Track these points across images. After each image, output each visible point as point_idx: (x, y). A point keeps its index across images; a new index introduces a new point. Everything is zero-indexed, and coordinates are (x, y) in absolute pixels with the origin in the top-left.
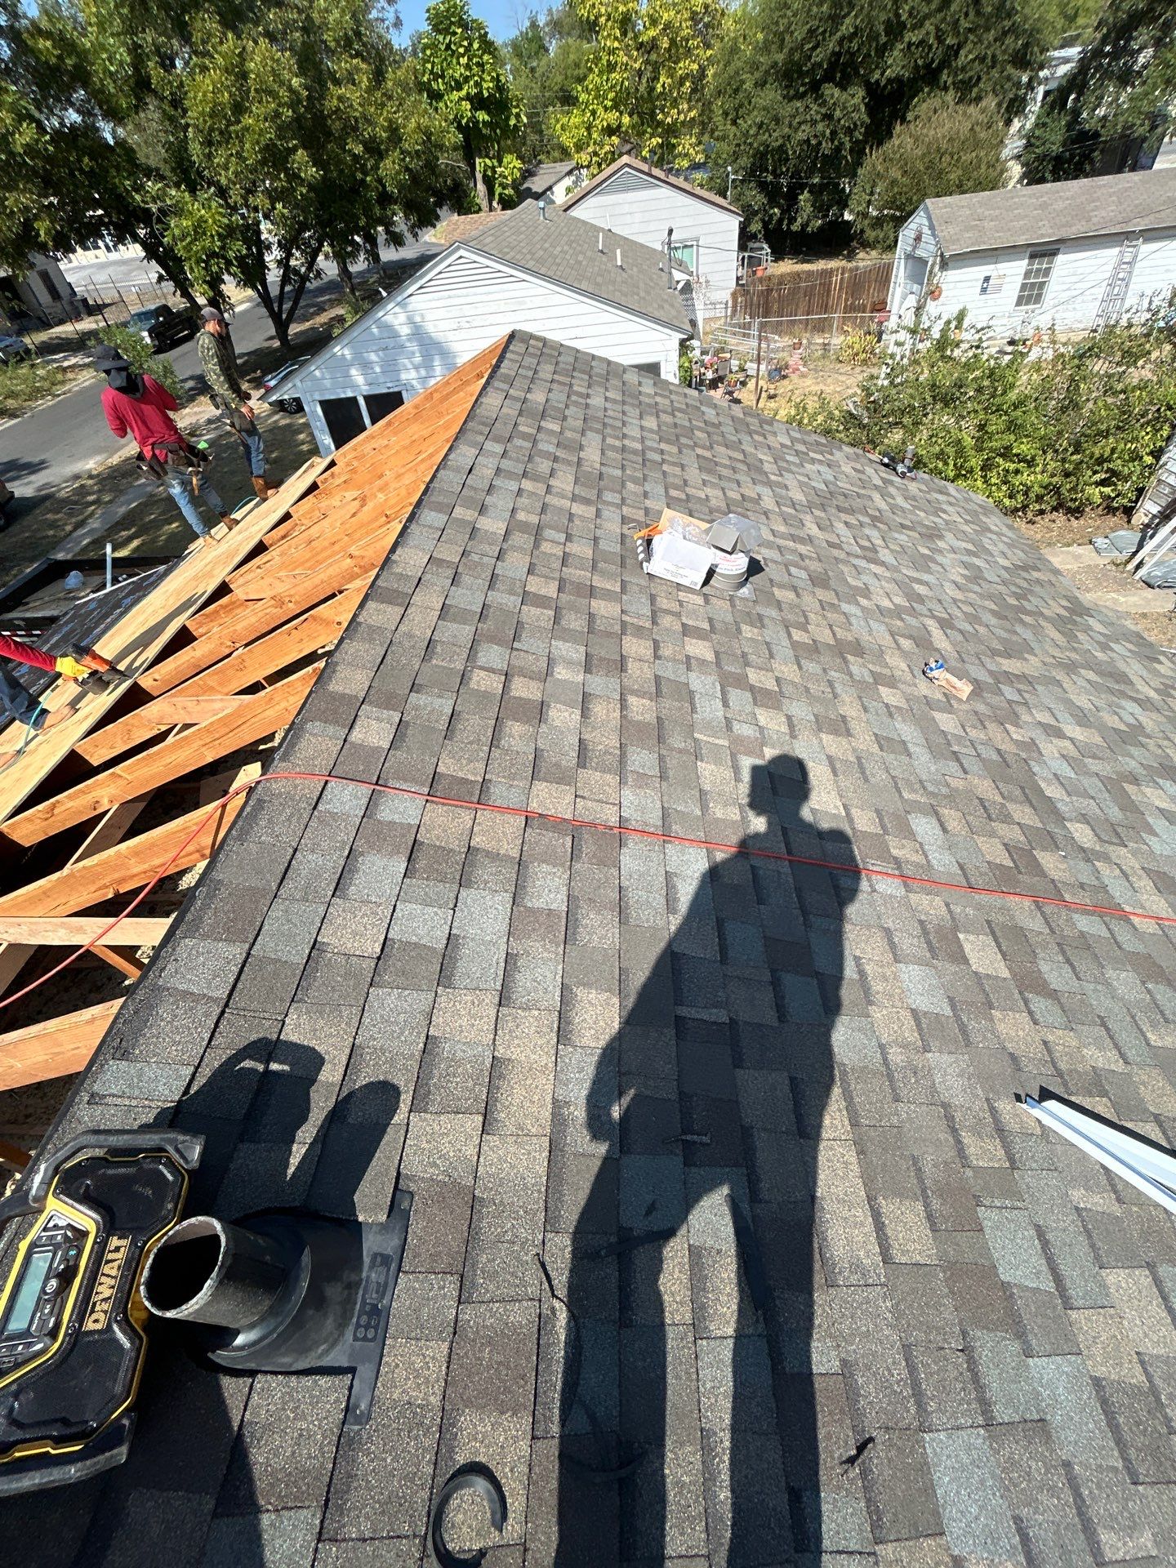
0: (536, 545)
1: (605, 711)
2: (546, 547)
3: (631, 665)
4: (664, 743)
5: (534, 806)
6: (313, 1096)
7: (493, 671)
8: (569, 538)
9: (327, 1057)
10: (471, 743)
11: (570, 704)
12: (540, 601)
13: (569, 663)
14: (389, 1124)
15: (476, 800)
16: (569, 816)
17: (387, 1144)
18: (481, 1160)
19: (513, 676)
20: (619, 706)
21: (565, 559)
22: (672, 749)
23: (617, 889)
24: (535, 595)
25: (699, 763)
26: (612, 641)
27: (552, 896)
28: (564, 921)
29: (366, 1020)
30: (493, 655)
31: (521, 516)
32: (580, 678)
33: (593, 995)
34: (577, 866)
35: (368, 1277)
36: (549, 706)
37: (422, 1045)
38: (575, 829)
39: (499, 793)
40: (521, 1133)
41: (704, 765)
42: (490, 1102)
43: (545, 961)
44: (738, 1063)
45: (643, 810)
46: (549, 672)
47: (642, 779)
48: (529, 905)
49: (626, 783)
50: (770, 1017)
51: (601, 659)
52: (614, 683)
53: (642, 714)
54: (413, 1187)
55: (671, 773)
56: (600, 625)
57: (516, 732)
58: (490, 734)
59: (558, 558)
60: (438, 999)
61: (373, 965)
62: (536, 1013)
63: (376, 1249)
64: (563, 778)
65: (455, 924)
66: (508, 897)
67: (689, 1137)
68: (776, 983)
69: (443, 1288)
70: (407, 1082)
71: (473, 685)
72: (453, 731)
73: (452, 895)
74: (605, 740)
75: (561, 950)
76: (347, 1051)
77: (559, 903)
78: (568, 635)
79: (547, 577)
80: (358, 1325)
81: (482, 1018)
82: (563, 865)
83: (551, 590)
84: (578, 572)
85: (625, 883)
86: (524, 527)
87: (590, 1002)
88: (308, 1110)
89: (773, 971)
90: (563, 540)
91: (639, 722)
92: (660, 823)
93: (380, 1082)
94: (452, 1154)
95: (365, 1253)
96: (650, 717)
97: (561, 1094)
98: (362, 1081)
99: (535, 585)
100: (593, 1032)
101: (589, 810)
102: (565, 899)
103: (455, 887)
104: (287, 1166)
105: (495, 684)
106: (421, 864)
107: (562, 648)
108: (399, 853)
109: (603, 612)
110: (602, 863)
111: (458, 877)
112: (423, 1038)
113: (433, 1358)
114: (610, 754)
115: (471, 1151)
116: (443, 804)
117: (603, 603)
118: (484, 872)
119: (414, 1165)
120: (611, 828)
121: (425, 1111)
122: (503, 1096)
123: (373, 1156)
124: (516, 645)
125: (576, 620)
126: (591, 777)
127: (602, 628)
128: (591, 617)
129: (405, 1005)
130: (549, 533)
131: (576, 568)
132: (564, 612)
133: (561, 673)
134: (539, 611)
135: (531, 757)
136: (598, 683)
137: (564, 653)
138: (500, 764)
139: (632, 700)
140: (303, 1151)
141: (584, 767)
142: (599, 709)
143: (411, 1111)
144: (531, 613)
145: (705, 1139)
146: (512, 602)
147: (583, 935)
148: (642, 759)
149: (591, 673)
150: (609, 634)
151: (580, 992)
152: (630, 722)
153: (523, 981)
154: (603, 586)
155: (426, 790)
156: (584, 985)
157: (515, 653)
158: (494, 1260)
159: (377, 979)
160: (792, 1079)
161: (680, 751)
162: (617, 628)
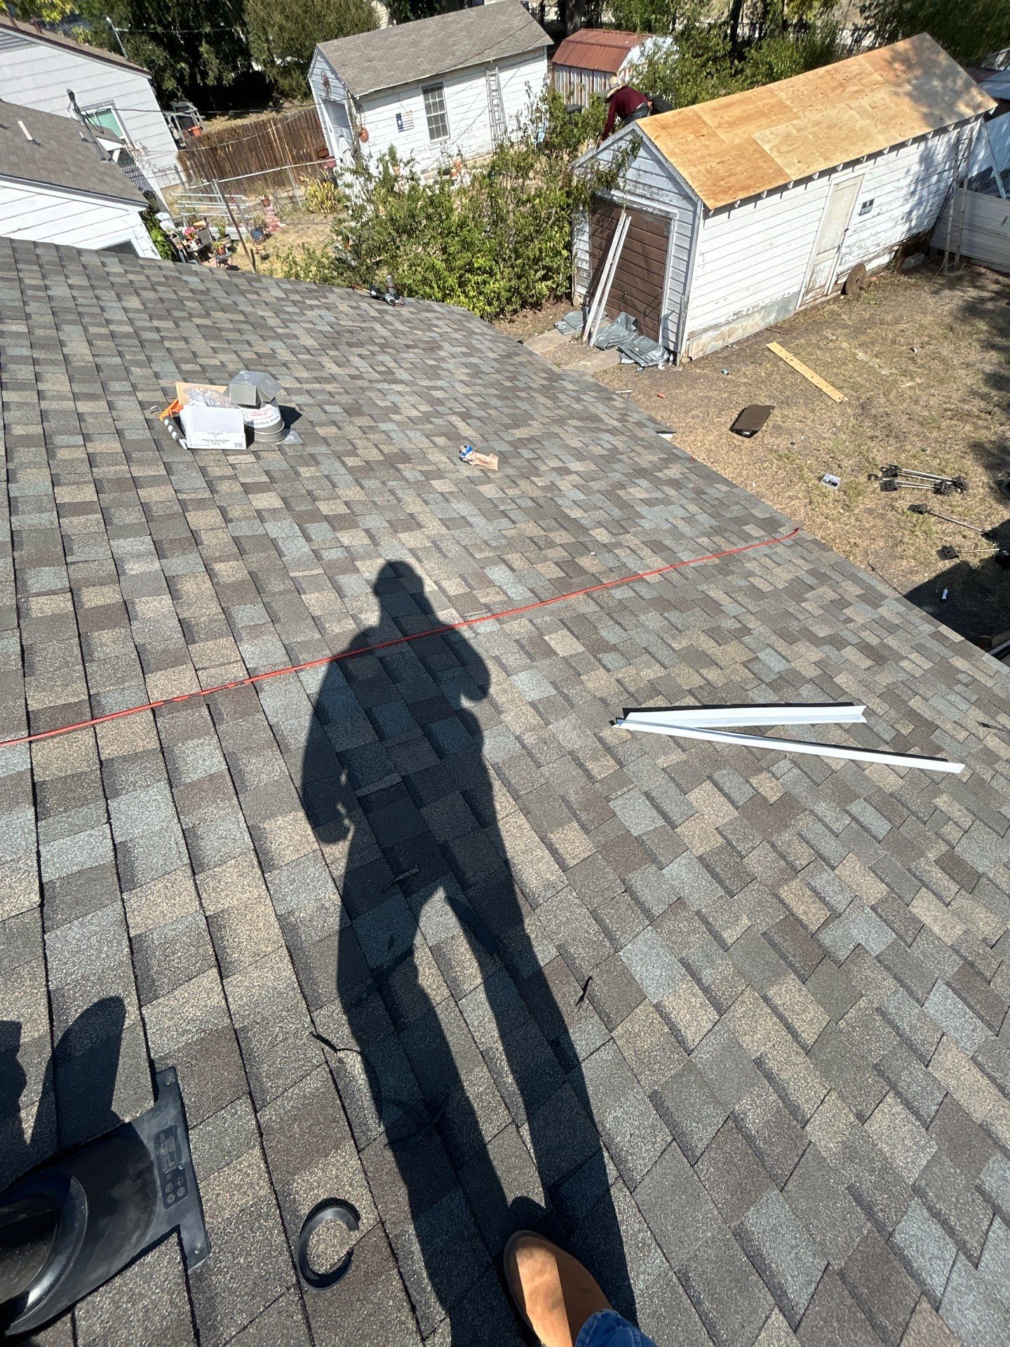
0: (50, 454)
1: (195, 587)
2: (63, 454)
3: (205, 537)
4: (264, 592)
5: (156, 696)
6: (21, 1058)
7: (54, 593)
8: (87, 438)
9: (21, 1020)
10: (59, 668)
11: (156, 593)
12: (80, 508)
13: (139, 556)
14: (122, 1030)
15: (89, 716)
16: (196, 690)
17: (128, 1046)
18: (230, 1000)
19: (80, 589)
20: (207, 577)
21: (91, 460)
22: (274, 595)
23: (268, 729)
24: (70, 504)
25: (303, 597)
26: (176, 521)
27: (208, 763)
28: (228, 778)
29: (53, 964)
30: (46, 577)
31: (18, 430)
32: (157, 565)
33: (280, 820)
34: (222, 728)
35: (158, 1157)
36: (133, 603)
37: (127, 949)
38: (208, 700)
39: (111, 700)
40: (259, 958)
41: (308, 596)
42: (219, 953)
43: (223, 819)
44: (420, 804)
45: (266, 655)
46: (119, 571)
47: (256, 631)
48: (188, 781)
49: (241, 640)
50: (432, 759)
51: (172, 541)
52: (194, 558)
53: (234, 575)
54: (170, 1062)
55: (281, 614)
56: (157, 511)
57: (107, 641)
58: (77, 651)
59: (82, 461)
60: (127, 904)
61: (37, 915)
62: (233, 862)
63: (155, 1131)
64: (174, 660)
65: (115, 835)
66: (163, 785)
67: (401, 877)
68: (428, 735)
69: (236, 1113)
70: (125, 988)
71: (35, 613)
72: (32, 666)
73: (102, 811)
74: (205, 610)
75: (235, 801)
76: (44, 1001)
77: (216, 764)
78: (128, 531)
79: (77, 483)
80: (165, 1195)
81: (180, 894)
82: (208, 733)
83: (88, 494)
84: (112, 469)
85: (273, 721)
86: (27, 441)
87: (279, 828)
88: (23, 1075)
89: (423, 727)
90: (81, 442)
91: (233, 584)
92: (287, 659)
93: (95, 1005)
94: (199, 1013)
95: (145, 1141)
96: (242, 575)
97: (282, 910)
98: (74, 1014)
99: (65, 495)
100: (291, 848)
101: (212, 678)
102: (222, 759)
103: (102, 803)
104: (21, 1132)
105: (63, 604)
106: (51, 801)
107: (123, 546)
108: (18, 803)
109: (156, 498)
110: (245, 714)
111: (101, 793)
112: (125, 943)
113: (249, 1166)
114: (215, 621)
115: (217, 999)
116: (52, 737)
117: (152, 491)
118: (128, 775)
119: (164, 1044)
120: (242, 683)
121: (157, 998)
122: (229, 941)
123: (117, 1065)
124: (69, 559)
125: (129, 514)
126: (204, 649)
127: (161, 513)
128: (145, 507)
129: (93, 928)
130: (59, 440)
131: (108, 465)
132: (112, 510)
133: (133, 568)
134: (82, 519)
135: (134, 656)
136: (177, 564)
137: (129, 549)
138: (101, 676)
139: (219, 567)
140: (35, 1110)
141: (194, 642)
142: (188, 587)
143: (140, 1007)
144: (72, 524)
145: (413, 871)
146: (47, 518)
147: (251, 780)
148: (249, 613)
149: (165, 557)
150: (171, 517)
151: (267, 825)
152: (223, 586)
153: (210, 845)
154: (146, 474)
155: (25, 733)
156: (269, 817)
157: (72, 567)
158: (274, 1063)
159: (48, 924)
160: (464, 794)
161: (282, 593)
162: (177, 508)
